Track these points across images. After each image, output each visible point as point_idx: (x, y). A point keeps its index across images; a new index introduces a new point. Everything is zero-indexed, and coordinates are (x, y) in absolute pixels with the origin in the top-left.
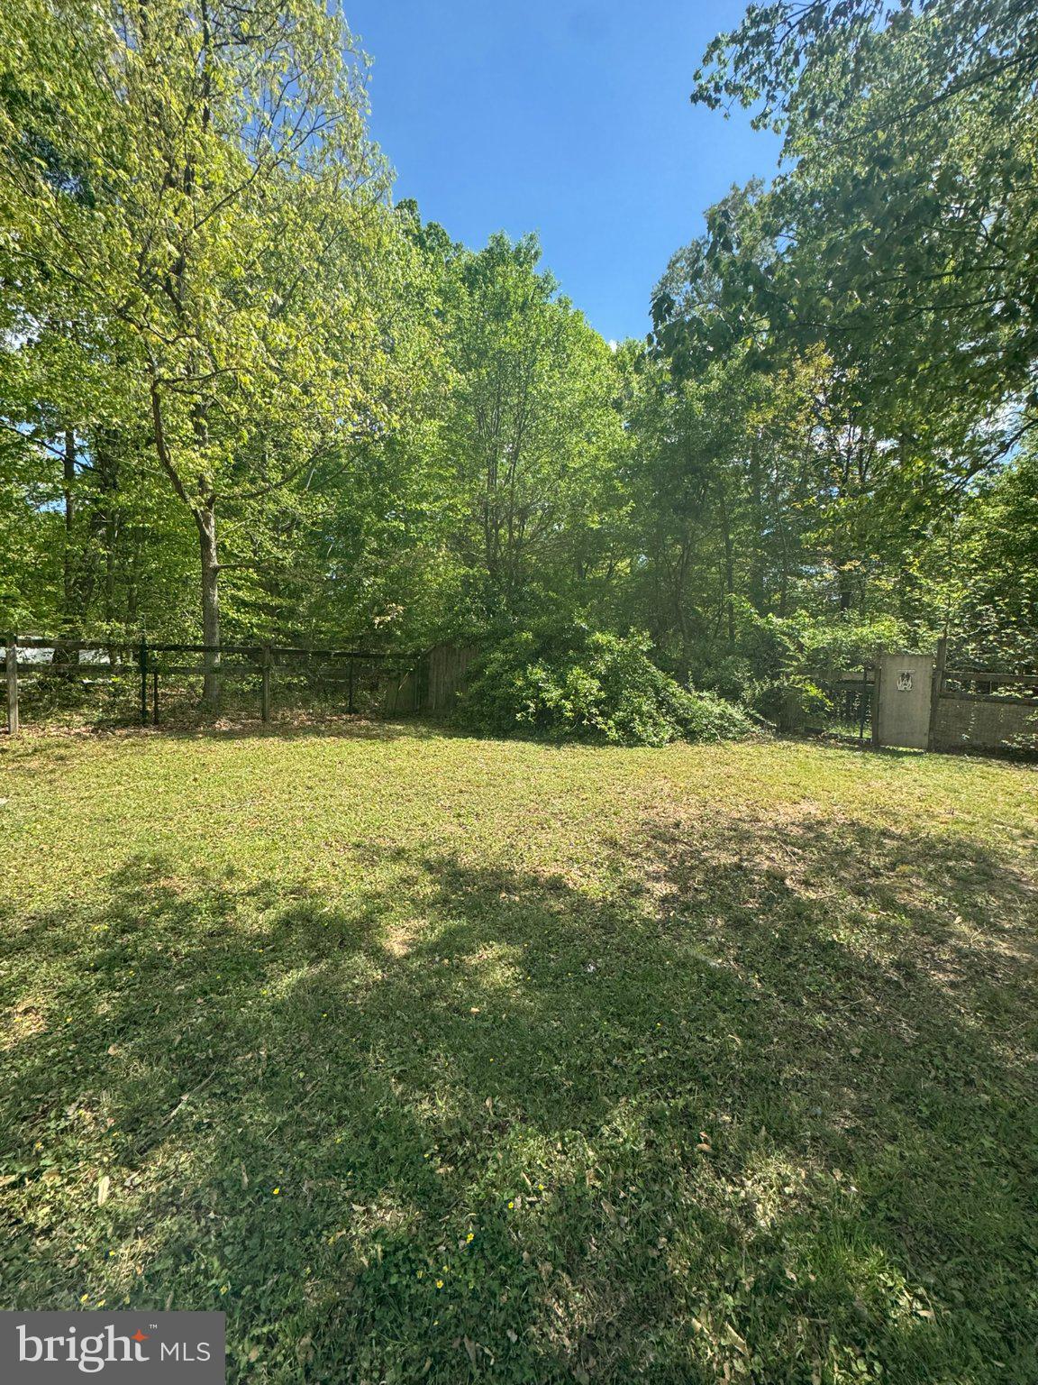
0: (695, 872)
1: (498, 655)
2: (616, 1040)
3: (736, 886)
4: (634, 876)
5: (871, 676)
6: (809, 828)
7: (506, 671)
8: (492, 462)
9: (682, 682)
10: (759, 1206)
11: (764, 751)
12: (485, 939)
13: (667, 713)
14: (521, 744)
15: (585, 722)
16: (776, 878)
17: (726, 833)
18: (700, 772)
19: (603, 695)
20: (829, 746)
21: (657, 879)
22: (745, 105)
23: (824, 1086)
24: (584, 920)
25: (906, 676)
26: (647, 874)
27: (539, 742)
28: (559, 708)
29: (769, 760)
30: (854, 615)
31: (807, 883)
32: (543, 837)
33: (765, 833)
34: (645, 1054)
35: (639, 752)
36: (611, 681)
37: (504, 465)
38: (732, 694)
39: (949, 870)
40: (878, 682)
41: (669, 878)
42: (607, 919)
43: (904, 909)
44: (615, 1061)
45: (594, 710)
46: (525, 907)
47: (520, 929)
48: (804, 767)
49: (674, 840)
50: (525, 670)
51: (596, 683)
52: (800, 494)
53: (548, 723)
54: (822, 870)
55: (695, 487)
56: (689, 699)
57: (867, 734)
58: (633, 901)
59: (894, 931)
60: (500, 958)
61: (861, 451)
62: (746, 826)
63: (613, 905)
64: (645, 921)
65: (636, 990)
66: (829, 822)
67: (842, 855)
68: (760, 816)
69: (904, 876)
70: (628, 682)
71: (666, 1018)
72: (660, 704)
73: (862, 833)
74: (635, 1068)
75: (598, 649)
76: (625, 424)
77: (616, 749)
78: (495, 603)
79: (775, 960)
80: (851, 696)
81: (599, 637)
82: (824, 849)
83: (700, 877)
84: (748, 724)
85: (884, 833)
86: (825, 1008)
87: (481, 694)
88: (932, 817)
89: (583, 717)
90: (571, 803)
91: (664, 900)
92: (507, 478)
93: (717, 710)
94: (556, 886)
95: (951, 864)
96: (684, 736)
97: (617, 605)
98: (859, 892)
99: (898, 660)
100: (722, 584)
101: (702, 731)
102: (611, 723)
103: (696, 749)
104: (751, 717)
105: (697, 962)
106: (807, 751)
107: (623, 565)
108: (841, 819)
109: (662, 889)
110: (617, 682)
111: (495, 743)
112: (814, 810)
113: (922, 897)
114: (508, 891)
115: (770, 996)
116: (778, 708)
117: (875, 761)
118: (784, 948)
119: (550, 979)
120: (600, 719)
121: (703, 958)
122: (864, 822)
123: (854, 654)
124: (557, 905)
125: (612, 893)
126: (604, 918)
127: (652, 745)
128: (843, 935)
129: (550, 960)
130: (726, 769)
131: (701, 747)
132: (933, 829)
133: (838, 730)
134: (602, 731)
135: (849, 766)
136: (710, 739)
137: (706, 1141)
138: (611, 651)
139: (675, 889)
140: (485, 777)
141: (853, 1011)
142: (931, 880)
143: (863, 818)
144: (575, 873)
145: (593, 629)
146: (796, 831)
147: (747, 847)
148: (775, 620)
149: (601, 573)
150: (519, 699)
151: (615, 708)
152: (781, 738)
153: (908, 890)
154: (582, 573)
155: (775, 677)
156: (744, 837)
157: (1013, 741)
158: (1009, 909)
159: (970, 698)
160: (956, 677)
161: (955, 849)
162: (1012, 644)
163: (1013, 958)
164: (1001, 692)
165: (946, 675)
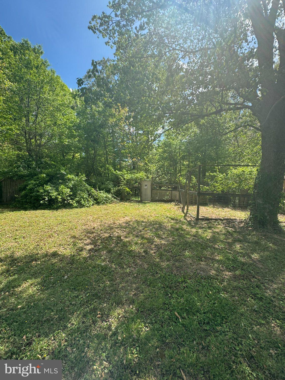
0: (98, 241)
1: (33, 182)
2: (73, 296)
3: (109, 242)
4: (81, 245)
5: (139, 185)
6: (127, 223)
7: (36, 187)
8: (27, 116)
9: (95, 188)
10: (113, 324)
11: (117, 205)
12: (25, 280)
13: (91, 197)
14: (43, 211)
15: (66, 202)
16: (119, 237)
17: (107, 228)
18: (101, 213)
19: (71, 193)
20: (131, 203)
21: (88, 245)
22: (103, 37)
23: (128, 286)
24: (64, 263)
25: (146, 185)
26: (84, 244)
27: (49, 210)
28: (57, 198)
29: (118, 207)
30: (136, 171)
31: (126, 237)
32: (50, 240)
33: (117, 226)
34: (83, 296)
35: (83, 209)
36: (74, 189)
37: (32, 119)
38: (108, 191)
39: (154, 227)
40: (141, 187)
41: (90, 244)
42: (72, 260)
43: (146, 239)
44: (73, 303)
45: (69, 198)
46: (43, 264)
47: (40, 272)
48: (126, 208)
49: (93, 233)
50: (44, 186)
51: (69, 190)
52: (123, 141)
53: (53, 203)
54: (129, 233)
55: (97, 135)
56: (97, 193)
57: (139, 199)
58: (80, 253)
59: (144, 244)
60: (31, 285)
61: (136, 133)
62: (112, 225)
63: (74, 256)
64: (84, 258)
65: (80, 279)
66: (131, 221)
67: (134, 228)
68: (116, 222)
69: (146, 231)
70: (79, 189)
71: (89, 284)
72: (89, 195)
73: (137, 222)
74: (79, 302)
75: (69, 180)
76: (76, 114)
77: (76, 209)
78: (30, 164)
79: (118, 258)
80: (136, 190)
81: (69, 176)
82: (130, 228)
83: (100, 241)
84: (113, 199)
85: (143, 222)
86: (129, 267)
87: (26, 196)
88: (151, 216)
89: (65, 200)
90: (60, 228)
91: (90, 250)
92: (34, 123)
93: (105, 196)
94: (55, 255)
96: (96, 203)
97: (76, 167)
98: (137, 237)
99: (145, 182)
100: (105, 162)
101: (101, 202)
102: (74, 201)
103: (100, 207)
104: (114, 197)
105: (99, 265)
106: (127, 204)
107: (77, 155)
108: (134, 220)
109: (89, 247)
110: (76, 189)
111: (33, 212)
112: (128, 218)
113: (149, 234)
114: (36, 261)
115: (117, 268)
116: (120, 194)
117: (141, 205)
118: (120, 255)
119: (51, 285)
120: (71, 201)
121: (100, 263)
122: (138, 220)
123: (136, 180)
124: (54, 261)
125: (74, 252)
126: (71, 260)
127: (87, 207)
128: (134, 248)
129: (51, 279)
130: (107, 211)
131: (101, 206)
132: (152, 219)
133: (134, 199)
134: (72, 204)
135: (136, 207)
136: (103, 204)
137: (99, 314)
138: (74, 180)
139: (93, 246)
140: (28, 224)
141: (135, 265)
142: (151, 230)
143: (138, 219)
144: (61, 249)
145: (68, 174)
146: (124, 224)
147: (112, 231)
148: (118, 172)
149: (71, 157)
150: (41, 196)
151: (76, 197)
152: (121, 202)
153: (147, 234)
154: (64, 156)
155: (119, 186)
156: (111, 228)
157: (165, 198)
158: (164, 233)
159: (158, 190)
160: (155, 185)
161: (155, 223)
162: (164, 178)
163: (165, 244)
164: (163, 188)
165: (153, 185)
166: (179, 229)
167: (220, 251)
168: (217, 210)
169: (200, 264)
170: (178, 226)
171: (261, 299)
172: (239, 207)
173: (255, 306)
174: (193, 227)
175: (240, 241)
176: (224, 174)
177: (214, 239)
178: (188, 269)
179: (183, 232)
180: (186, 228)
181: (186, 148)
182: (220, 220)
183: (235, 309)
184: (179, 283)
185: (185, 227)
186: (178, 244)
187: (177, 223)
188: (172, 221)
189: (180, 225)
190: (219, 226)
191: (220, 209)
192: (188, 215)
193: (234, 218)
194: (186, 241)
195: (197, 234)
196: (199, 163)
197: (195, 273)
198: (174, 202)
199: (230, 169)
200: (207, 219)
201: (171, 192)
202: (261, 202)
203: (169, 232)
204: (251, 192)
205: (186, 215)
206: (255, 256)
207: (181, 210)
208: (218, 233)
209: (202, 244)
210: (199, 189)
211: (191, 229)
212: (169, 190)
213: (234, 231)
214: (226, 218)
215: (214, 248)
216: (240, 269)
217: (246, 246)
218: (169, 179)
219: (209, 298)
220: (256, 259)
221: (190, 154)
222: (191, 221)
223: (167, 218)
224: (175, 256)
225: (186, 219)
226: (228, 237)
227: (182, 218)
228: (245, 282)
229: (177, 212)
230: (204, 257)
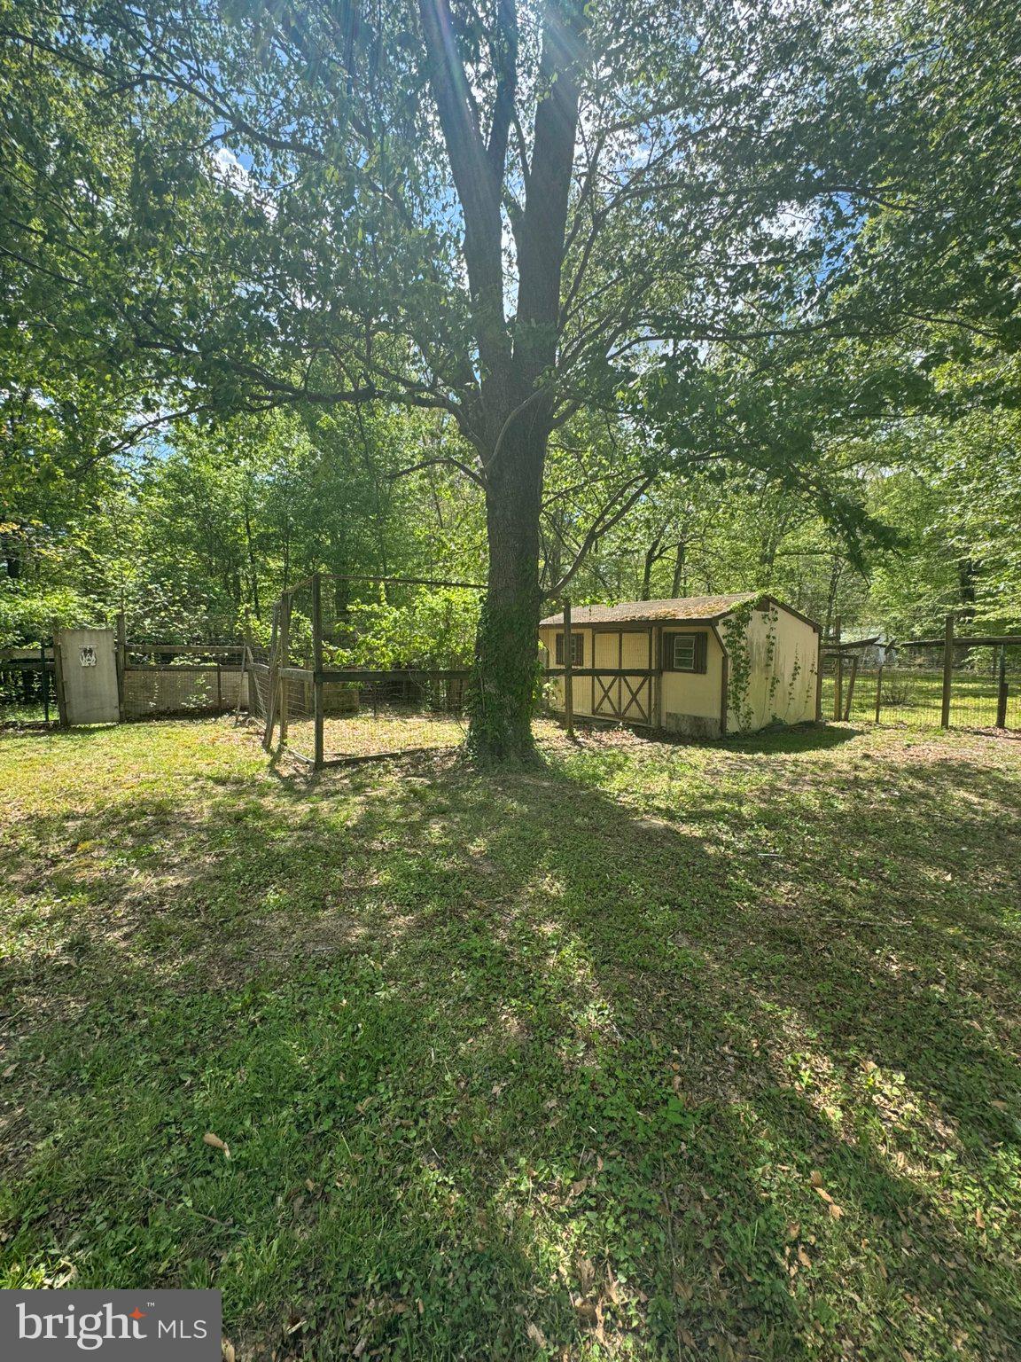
5: (50, 653)
20: (5, 737)
25: (88, 652)
30: (23, 585)
39: (130, 831)
40: (58, 659)
43: (83, 888)
57: (54, 717)
59: (68, 914)
69: (86, 852)
80: (28, 677)
85: (69, 817)
88: (119, 785)
95: (132, 824)
99: (79, 635)
108: (15, 816)
113: (102, 865)
117: (63, 744)
122: (43, 813)
123: (26, 629)
132: (120, 796)
135: (30, 755)
142: (113, 845)
153: (88, 866)
157: (189, 702)
158: (179, 846)
159: (152, 669)
160: (137, 650)
161: (138, 809)
162: (182, 621)
163: (178, 886)
164: (177, 662)
165: (128, 649)
166: (246, 812)
167: (385, 857)
168: (388, 726)
169: (317, 918)
170: (241, 805)
171: (481, 962)
172: (450, 710)
173: (467, 988)
174: (299, 796)
175: (442, 812)
176: (404, 609)
177: (369, 825)
178: (272, 953)
179: (260, 824)
180: (276, 807)
181: (271, 508)
182: (393, 756)
183: (413, 1021)
184: (233, 1018)
185: (268, 803)
186: (235, 874)
187: (239, 794)
188: (221, 789)
189: (252, 797)
190: (387, 779)
191: (395, 723)
192: (284, 756)
193: (433, 745)
194: (269, 853)
195: (312, 820)
196: (324, 566)
197: (297, 957)
198: (232, 714)
199: (420, 593)
200: (352, 762)
201: (215, 674)
202: (493, 691)
203: (203, 837)
204: (468, 662)
205: (276, 758)
206: (478, 846)
207: (259, 744)
208: (382, 800)
209: (327, 848)
210: (320, 660)
211: (292, 805)
212: (205, 669)
213: (429, 786)
214: (412, 747)
215: (368, 852)
216: (436, 897)
217: (457, 823)
218: (204, 626)
219: (337, 1023)
220: (481, 852)
221: (288, 533)
222: (295, 777)
223: (196, 780)
224: (221, 924)
225: (275, 773)
226: (411, 808)
227: (263, 770)
228: (446, 930)
229: (241, 754)
230: (333, 893)
